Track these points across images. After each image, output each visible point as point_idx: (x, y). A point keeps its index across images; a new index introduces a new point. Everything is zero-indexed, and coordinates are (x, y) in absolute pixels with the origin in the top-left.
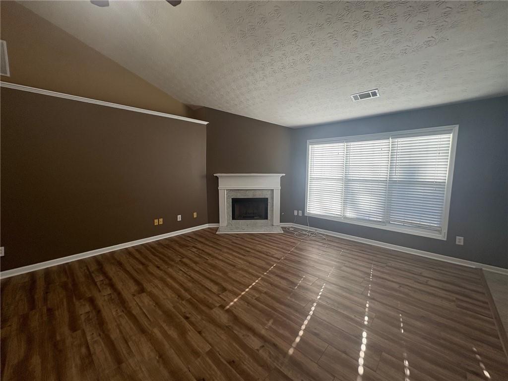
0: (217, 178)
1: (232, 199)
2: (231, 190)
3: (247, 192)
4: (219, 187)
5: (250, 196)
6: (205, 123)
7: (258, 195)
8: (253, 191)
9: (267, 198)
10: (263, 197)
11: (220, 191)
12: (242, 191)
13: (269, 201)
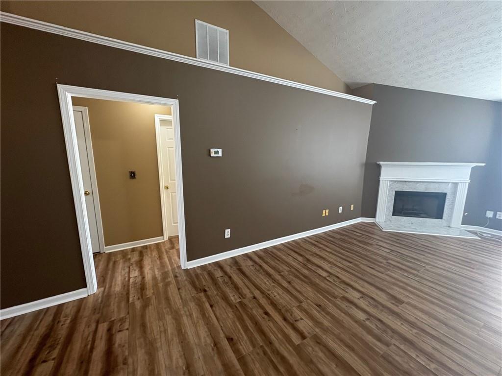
0: (379, 167)
1: (396, 191)
2: (396, 181)
3: (418, 184)
4: (381, 177)
5: (421, 189)
6: (372, 102)
7: (433, 189)
8: (425, 184)
9: (445, 194)
10: (440, 192)
11: (381, 182)
12: (410, 183)
13: (448, 197)
